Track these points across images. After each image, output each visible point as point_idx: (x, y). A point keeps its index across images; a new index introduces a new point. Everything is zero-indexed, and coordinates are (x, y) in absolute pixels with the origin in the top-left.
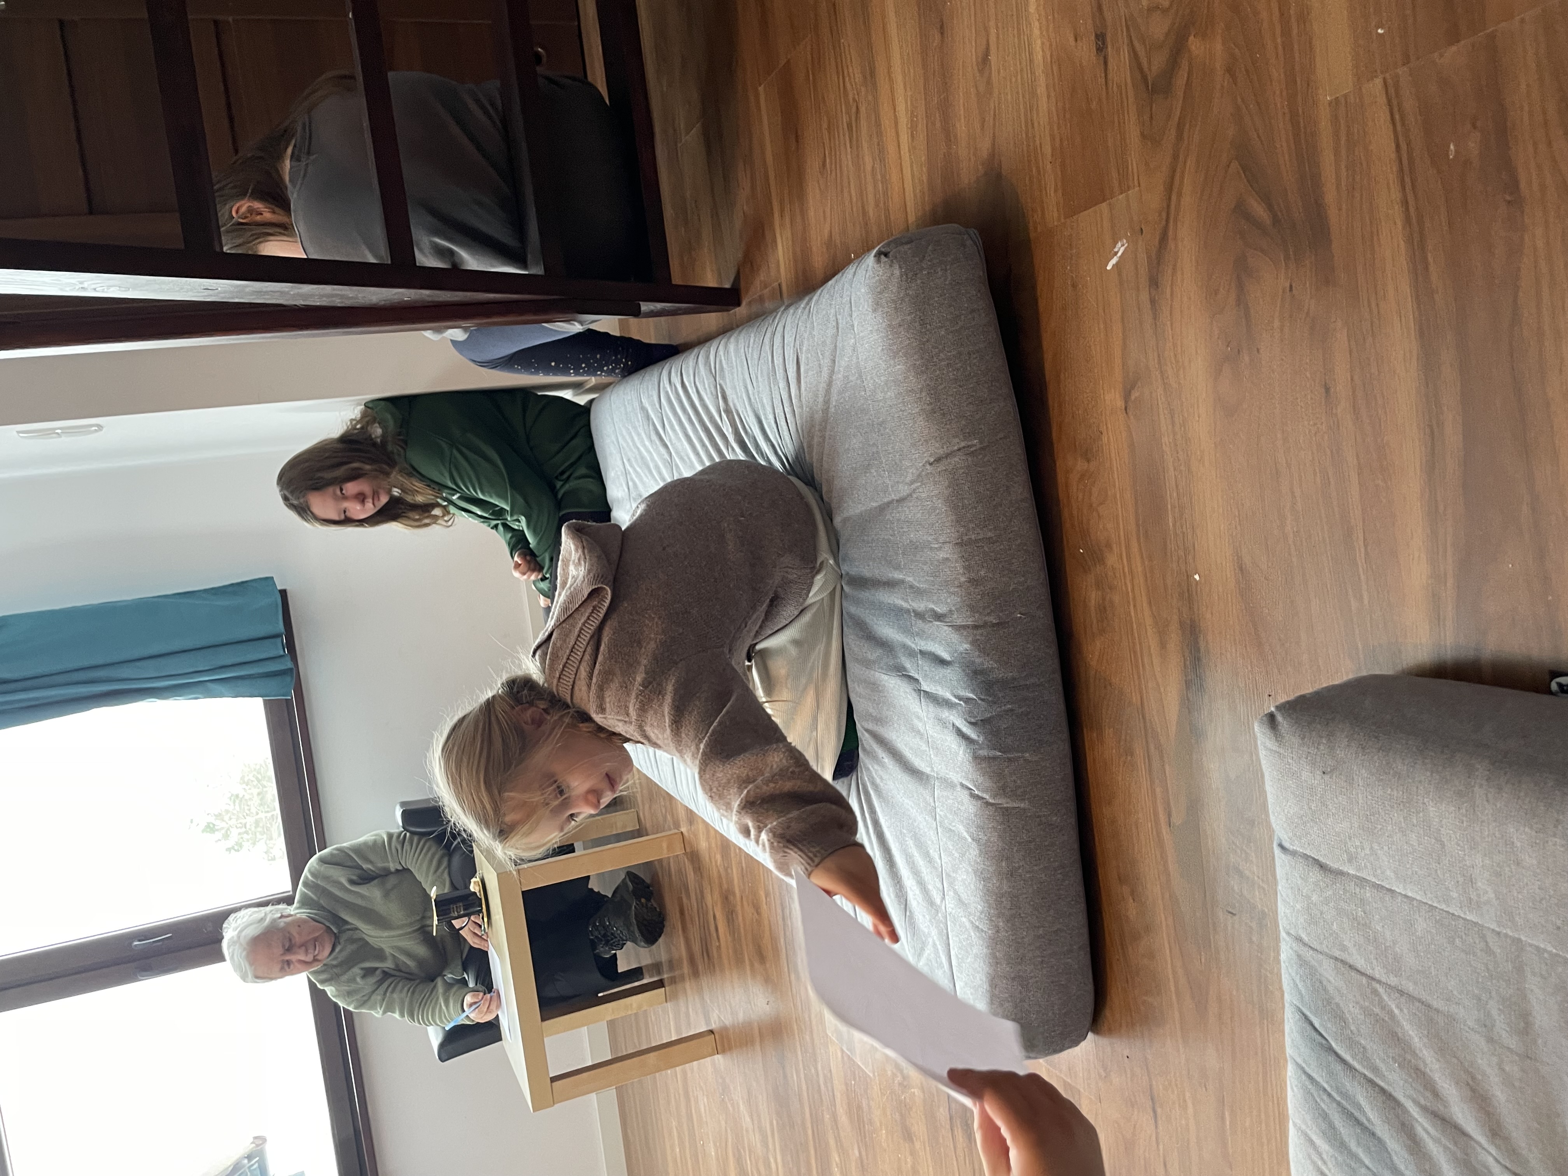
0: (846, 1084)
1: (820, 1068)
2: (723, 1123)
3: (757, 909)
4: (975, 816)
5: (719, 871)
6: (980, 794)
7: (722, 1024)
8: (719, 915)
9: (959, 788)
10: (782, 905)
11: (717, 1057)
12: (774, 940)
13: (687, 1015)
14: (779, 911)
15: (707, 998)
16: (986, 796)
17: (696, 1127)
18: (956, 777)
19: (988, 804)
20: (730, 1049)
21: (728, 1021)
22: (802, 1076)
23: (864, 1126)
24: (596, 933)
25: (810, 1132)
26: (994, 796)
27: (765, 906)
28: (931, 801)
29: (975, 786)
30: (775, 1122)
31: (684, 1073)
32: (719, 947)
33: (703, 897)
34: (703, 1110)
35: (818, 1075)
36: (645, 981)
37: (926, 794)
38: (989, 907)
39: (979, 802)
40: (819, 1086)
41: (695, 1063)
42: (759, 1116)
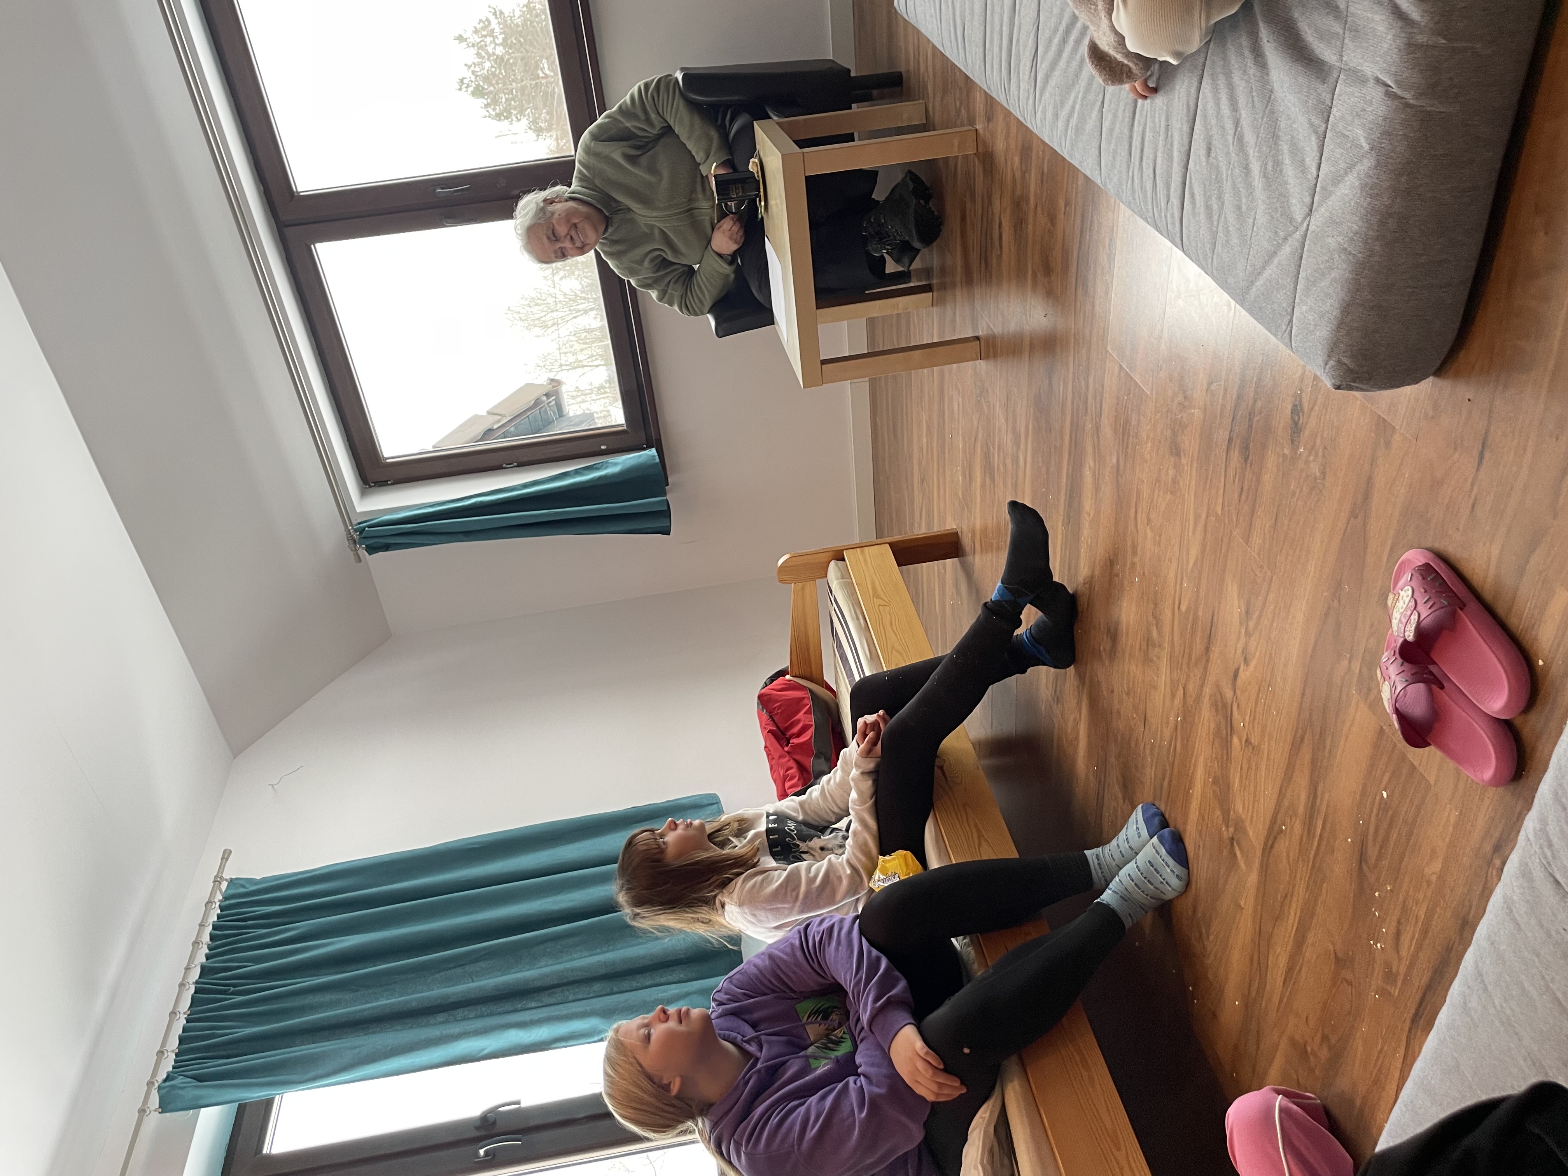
0: (1118, 398)
1: (1091, 381)
2: (975, 422)
3: (1052, 219)
4: (1384, 120)
5: (1014, 176)
6: (1399, 93)
7: (990, 332)
8: (1006, 223)
9: (1371, 83)
10: (1083, 216)
11: (979, 361)
12: (1066, 253)
13: (953, 321)
14: (1078, 222)
15: (978, 305)
16: (1407, 95)
17: (947, 422)
18: (1371, 68)
19: (1407, 105)
20: (995, 356)
21: (998, 330)
22: (1070, 387)
23: (1128, 438)
24: (871, 230)
25: (1067, 438)
26: (1419, 96)
27: (1062, 216)
28: (1329, 96)
29: (1396, 82)
30: (1031, 426)
31: (942, 375)
32: (1000, 256)
33: (990, 202)
34: (956, 407)
35: (1087, 387)
36: (911, 285)
37: (1323, 90)
38: (1368, 228)
39: (1396, 103)
40: (1087, 398)
41: (955, 365)
42: (1015, 419)
